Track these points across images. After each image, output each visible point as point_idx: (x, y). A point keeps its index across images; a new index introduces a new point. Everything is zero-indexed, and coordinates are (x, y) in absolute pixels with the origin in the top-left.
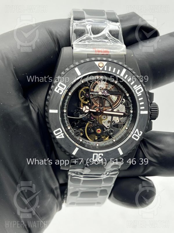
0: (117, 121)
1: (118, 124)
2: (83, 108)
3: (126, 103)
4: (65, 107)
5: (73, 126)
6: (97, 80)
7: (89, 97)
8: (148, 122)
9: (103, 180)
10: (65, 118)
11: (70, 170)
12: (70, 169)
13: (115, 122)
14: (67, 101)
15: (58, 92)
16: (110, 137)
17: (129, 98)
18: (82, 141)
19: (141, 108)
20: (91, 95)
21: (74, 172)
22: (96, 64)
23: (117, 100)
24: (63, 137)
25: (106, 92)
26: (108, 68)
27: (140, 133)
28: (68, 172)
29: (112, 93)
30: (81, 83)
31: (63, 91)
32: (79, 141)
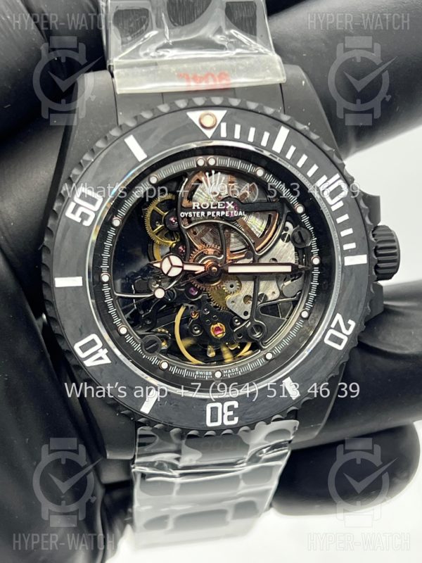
0: (274, 293)
1: (276, 304)
2: (161, 262)
3: (296, 233)
4: (105, 266)
5: (135, 321)
6: (198, 170)
7: (179, 226)
8: (369, 288)
9: (241, 477)
10: (109, 300)
11: (137, 460)
12: (140, 456)
13: (266, 297)
14: (108, 244)
15: (79, 220)
16: (255, 347)
17: (305, 219)
18: (168, 367)
19: (346, 247)
20: (183, 218)
21: (151, 465)
22: (191, 120)
23: (265, 230)
24: (107, 360)
25: (233, 207)
26: (230, 130)
27: (348, 327)
28: (132, 466)
29: (250, 209)
30: (150, 183)
31: (92, 216)
32: (159, 367)
